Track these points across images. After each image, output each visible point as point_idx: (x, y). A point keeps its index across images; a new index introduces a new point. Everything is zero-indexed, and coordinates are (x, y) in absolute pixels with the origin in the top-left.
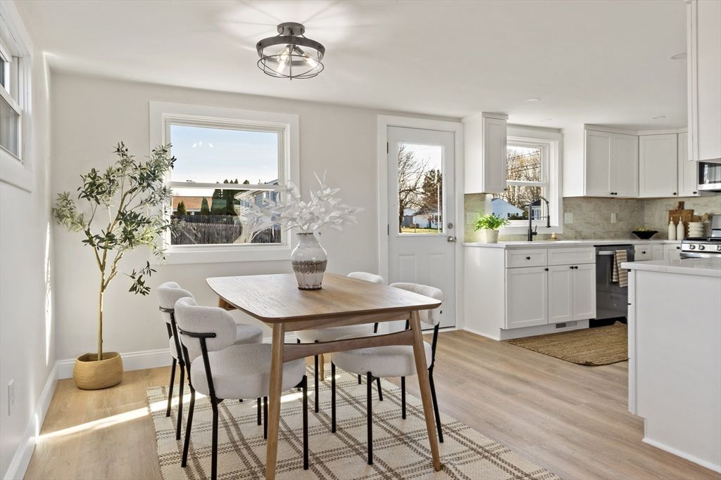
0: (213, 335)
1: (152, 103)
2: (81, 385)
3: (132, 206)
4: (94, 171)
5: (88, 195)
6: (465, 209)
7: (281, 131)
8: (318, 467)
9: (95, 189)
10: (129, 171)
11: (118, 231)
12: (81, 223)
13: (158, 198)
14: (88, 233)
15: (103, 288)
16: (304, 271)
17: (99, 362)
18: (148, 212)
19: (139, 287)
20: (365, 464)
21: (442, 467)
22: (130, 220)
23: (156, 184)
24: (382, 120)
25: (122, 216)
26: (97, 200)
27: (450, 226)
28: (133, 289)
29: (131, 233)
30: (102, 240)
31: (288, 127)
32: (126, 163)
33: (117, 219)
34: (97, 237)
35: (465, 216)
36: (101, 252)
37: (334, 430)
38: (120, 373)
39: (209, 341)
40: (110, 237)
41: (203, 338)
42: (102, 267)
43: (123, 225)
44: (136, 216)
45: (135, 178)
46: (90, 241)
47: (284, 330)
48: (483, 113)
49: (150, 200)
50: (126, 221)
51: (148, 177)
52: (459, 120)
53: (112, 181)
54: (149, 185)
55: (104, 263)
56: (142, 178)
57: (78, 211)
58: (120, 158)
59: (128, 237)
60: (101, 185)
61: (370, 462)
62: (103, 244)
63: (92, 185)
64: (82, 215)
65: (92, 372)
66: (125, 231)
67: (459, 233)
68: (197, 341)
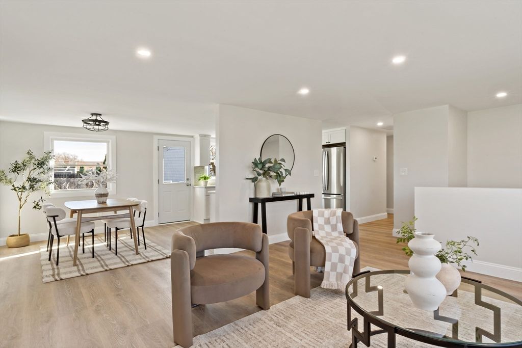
0: (58, 216)
1: (45, 132)
2: (9, 246)
3: (34, 175)
4: (16, 161)
5: (14, 172)
6: (195, 173)
7: (108, 142)
8: (98, 257)
9: (16, 169)
10: (33, 161)
11: (27, 185)
12: (10, 182)
13: (46, 171)
14: (13, 186)
15: (21, 207)
16: (98, 197)
17: (19, 237)
18: (42, 177)
19: (37, 206)
20: (114, 255)
21: (139, 253)
22: (33, 181)
23: (45, 167)
24: (156, 138)
25: (29, 179)
26: (18, 173)
27: (188, 179)
28: (35, 207)
29: (33, 185)
30: (20, 189)
31: (111, 141)
32: (31, 158)
33: (27, 180)
34: (18, 187)
35: (195, 175)
36: (20, 193)
37: (110, 250)
38: (29, 241)
39: (56, 218)
40: (24, 187)
41: (54, 217)
42: (20, 200)
43: (30, 182)
44: (36, 179)
45: (35, 164)
46: (15, 189)
47: (82, 213)
48: (200, 135)
49: (43, 172)
50: (31, 181)
51: (41, 164)
52: (192, 137)
53: (25, 165)
54: (42, 167)
55: (21, 198)
56: (39, 164)
57: (9, 178)
58: (29, 156)
59: (32, 187)
60: (20, 167)
61: (116, 255)
62: (21, 190)
63: (15, 167)
64: (11, 179)
65: (15, 241)
66: (30, 185)
67: (192, 182)
68: (52, 218)
